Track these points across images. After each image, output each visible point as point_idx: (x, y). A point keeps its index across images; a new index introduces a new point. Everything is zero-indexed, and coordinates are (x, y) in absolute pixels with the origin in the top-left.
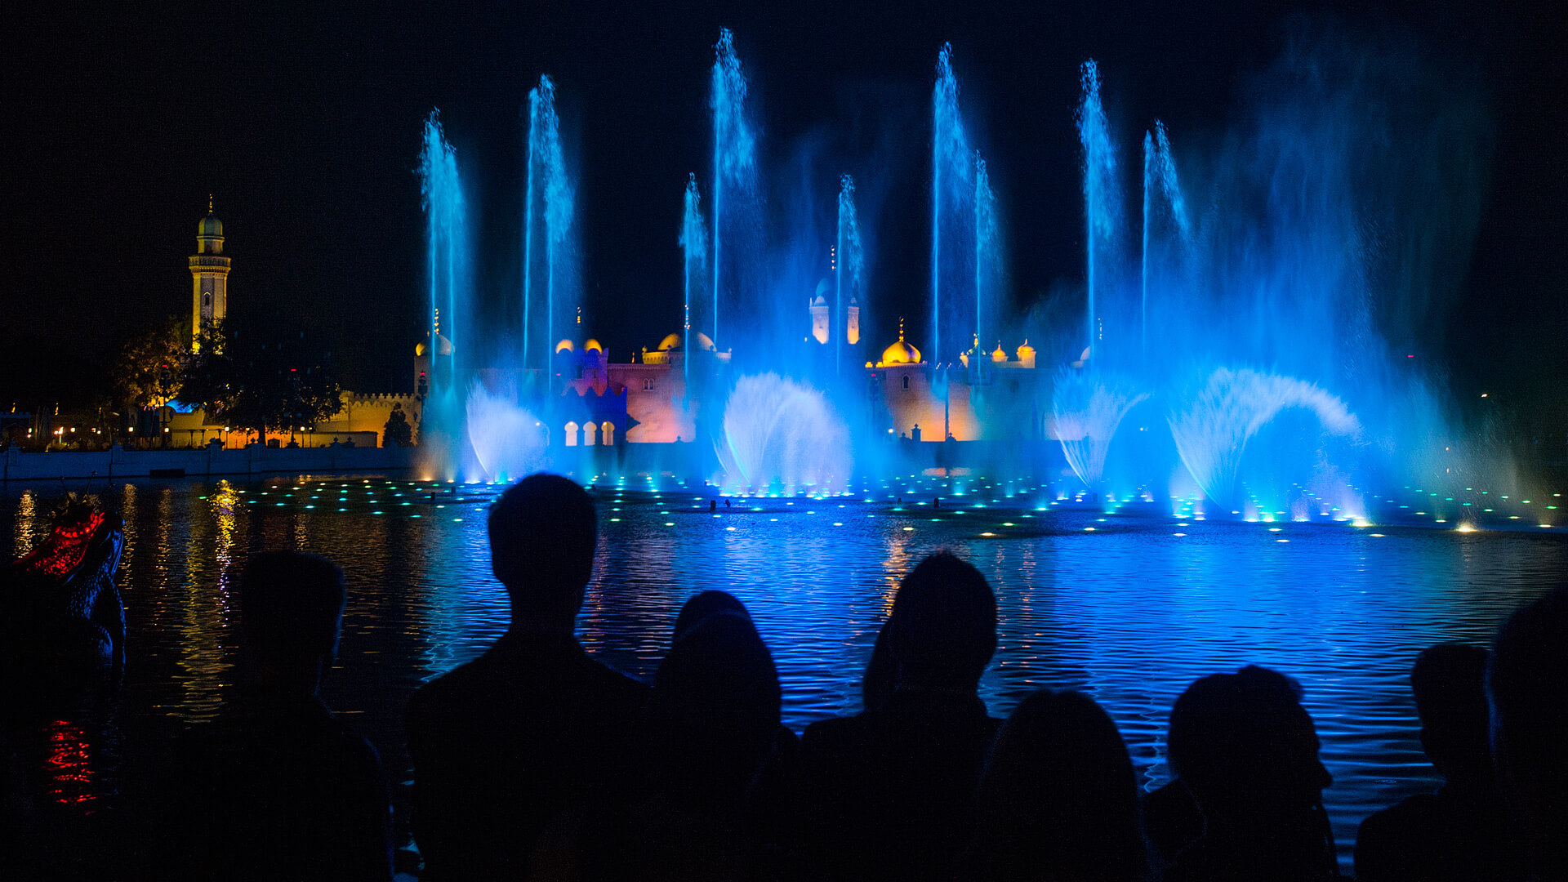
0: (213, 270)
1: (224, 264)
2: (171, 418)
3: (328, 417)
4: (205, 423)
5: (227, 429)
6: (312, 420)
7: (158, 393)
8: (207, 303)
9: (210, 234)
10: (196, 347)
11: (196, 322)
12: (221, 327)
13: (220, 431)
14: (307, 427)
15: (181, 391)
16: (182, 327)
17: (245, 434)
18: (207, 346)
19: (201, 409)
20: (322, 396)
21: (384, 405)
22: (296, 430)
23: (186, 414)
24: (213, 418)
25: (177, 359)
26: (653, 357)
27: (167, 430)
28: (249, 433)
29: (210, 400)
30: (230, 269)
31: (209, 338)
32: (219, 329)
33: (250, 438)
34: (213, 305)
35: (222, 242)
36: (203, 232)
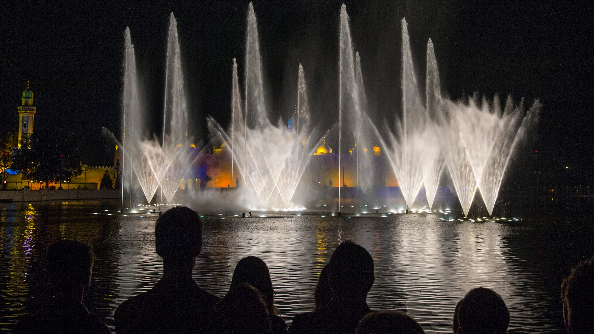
0: (28, 113)
1: (33, 110)
2: (8, 176)
3: (76, 176)
4: (22, 179)
5: (32, 181)
6: (69, 178)
7: (2, 166)
8: (25, 127)
9: (28, 97)
10: (19, 146)
11: (20, 135)
12: (31, 137)
13: (29, 182)
14: (67, 181)
15: (12, 165)
16: (14, 137)
17: (40, 184)
18: (24, 145)
19: (21, 173)
20: (74, 168)
21: (101, 171)
22: (62, 182)
23: (14, 175)
24: (27, 177)
25: (11, 151)
26: (218, 151)
27: (5, 182)
28: (41, 183)
29: (25, 168)
30: (35, 112)
31: (25, 142)
32: (30, 138)
33: (42, 185)
34: (28, 128)
35: (32, 100)
36: (24, 96)
